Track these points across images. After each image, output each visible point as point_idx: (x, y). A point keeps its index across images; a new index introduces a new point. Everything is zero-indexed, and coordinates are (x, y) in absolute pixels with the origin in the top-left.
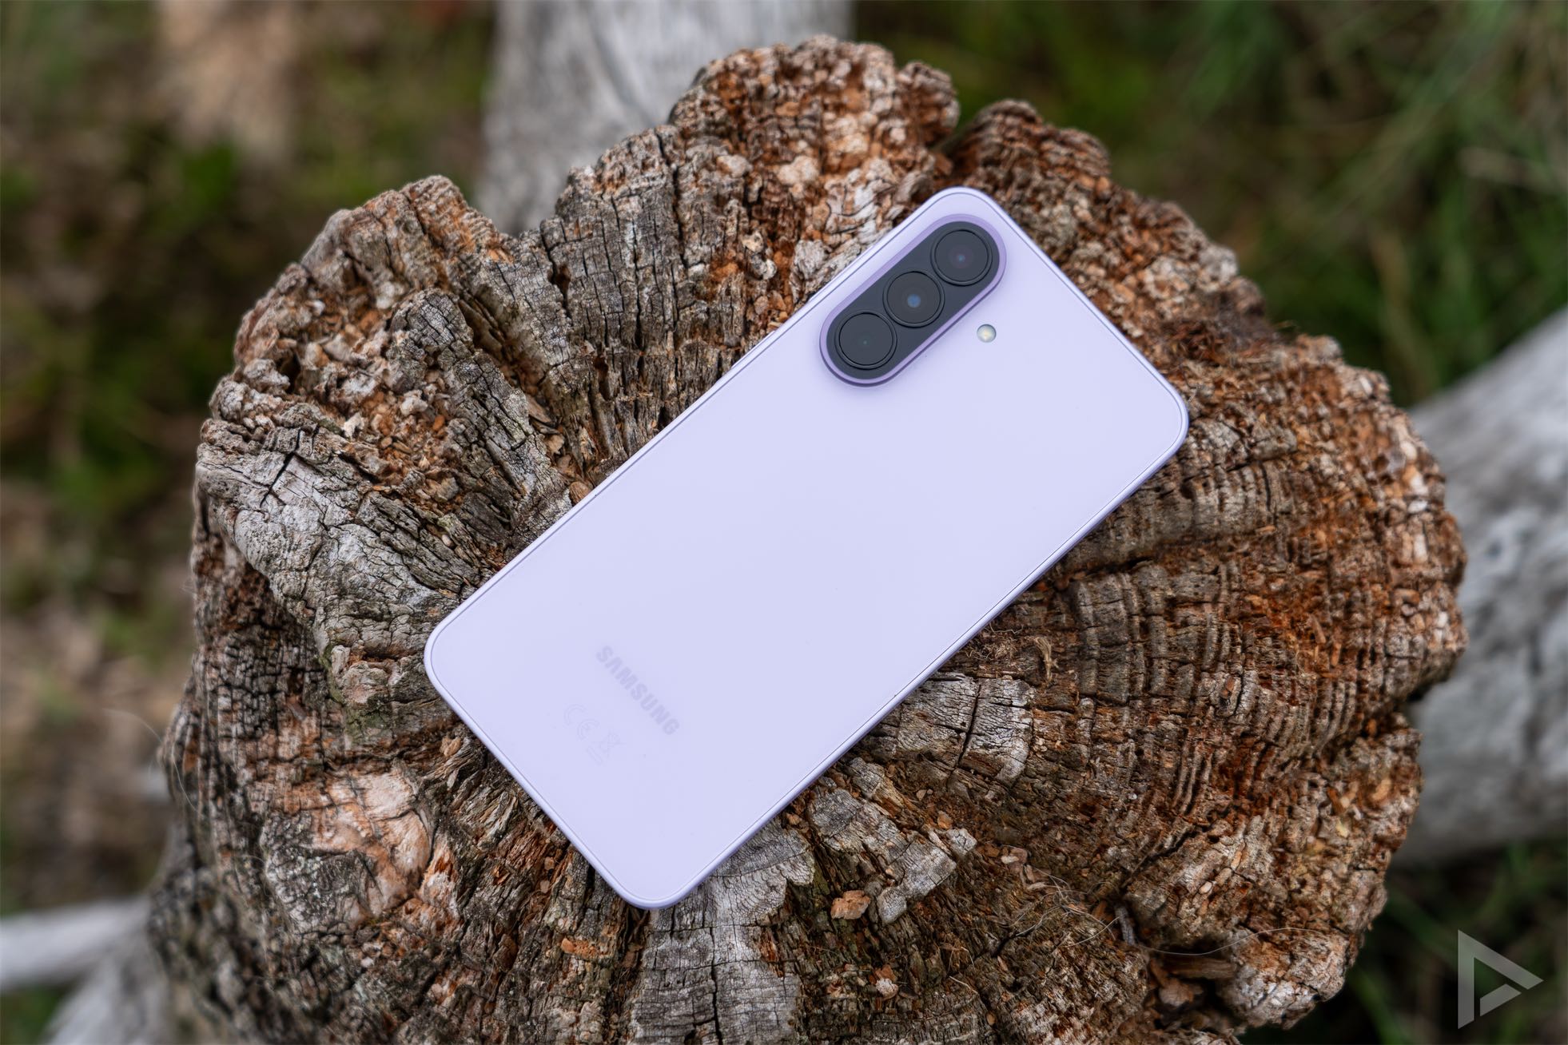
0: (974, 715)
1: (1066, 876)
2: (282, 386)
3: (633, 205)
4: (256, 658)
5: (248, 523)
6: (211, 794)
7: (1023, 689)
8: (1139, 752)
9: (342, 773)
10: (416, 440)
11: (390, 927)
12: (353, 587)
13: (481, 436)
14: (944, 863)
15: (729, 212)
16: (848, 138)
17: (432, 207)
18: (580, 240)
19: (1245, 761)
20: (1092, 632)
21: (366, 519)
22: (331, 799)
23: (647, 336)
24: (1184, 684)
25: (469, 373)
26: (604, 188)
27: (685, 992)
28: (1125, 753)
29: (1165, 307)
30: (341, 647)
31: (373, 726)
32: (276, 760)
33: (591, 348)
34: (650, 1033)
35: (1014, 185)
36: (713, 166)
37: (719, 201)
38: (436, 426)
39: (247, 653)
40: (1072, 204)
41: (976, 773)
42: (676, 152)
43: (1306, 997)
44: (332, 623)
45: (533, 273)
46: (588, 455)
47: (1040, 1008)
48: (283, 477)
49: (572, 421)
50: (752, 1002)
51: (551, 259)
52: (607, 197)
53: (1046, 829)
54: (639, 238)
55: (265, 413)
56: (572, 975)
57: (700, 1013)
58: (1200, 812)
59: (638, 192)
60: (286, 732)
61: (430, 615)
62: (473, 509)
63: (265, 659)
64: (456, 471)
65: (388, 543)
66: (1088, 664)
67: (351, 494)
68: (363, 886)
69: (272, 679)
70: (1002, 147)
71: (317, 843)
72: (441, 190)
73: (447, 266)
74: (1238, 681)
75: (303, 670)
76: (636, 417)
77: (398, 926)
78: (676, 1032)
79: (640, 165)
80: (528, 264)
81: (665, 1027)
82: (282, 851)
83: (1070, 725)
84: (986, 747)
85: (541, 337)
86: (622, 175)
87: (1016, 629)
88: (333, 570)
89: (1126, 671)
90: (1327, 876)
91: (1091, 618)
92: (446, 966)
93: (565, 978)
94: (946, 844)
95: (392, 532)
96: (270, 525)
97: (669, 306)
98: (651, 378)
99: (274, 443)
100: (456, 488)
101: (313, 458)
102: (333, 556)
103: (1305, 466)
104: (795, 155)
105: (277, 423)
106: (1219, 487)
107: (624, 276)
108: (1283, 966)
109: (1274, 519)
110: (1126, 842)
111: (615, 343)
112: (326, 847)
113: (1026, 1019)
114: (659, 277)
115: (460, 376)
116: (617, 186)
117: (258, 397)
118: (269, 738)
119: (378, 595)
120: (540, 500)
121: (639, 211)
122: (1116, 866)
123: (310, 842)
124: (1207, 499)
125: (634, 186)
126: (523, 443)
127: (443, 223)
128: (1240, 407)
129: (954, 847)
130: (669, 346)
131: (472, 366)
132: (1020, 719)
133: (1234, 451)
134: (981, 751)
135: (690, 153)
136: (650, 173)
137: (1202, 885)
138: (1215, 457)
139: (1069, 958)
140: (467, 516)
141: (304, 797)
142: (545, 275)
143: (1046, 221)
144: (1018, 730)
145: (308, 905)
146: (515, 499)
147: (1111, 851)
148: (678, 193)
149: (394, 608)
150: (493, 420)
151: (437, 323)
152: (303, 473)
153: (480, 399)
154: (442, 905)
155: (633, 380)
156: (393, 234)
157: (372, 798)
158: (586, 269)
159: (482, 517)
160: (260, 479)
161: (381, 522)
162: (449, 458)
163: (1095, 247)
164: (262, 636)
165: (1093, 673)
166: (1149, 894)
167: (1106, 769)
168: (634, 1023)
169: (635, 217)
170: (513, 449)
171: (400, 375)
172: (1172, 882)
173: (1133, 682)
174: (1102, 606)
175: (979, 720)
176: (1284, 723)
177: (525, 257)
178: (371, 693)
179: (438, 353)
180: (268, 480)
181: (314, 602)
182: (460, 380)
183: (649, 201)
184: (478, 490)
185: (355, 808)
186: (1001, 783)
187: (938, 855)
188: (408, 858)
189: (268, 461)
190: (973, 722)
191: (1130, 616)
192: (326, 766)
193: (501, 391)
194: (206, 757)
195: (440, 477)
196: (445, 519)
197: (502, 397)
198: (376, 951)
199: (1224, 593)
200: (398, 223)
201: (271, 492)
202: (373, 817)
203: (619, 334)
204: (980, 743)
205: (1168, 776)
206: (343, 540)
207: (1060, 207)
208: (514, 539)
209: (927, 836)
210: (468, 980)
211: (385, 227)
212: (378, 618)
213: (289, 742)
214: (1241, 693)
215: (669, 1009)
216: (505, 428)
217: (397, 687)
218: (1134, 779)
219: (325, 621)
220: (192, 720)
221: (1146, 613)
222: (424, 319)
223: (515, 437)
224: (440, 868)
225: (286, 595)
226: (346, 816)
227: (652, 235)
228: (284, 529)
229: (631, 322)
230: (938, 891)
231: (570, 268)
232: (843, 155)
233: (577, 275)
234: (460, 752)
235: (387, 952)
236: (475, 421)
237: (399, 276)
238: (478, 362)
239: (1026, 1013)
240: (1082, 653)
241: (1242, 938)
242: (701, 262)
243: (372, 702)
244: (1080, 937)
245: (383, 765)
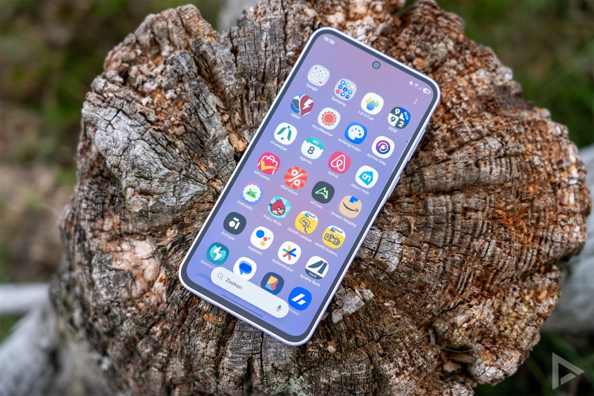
0: (379, 245)
1: (410, 314)
2: (120, 82)
3: (267, 25)
4: (98, 189)
5: (100, 135)
6: (76, 241)
7: (400, 237)
8: (444, 268)
9: (127, 239)
10: (170, 109)
11: (139, 302)
12: (138, 165)
13: (196, 111)
14: (359, 302)
15: (306, 32)
16: (358, 7)
17: (187, 17)
18: (245, 36)
19: (487, 276)
20: (432, 217)
21: (147, 139)
22: (122, 248)
23: (267, 78)
24: (466, 242)
25: (194, 85)
26: (257, 17)
27: (250, 341)
28: (438, 267)
29: (479, 89)
30: (131, 188)
31: (141, 221)
32: (102, 231)
33: (244, 80)
34: (234, 355)
35: (424, 34)
36: (302, 12)
37: (302, 27)
38: (179, 105)
39: (95, 187)
40: (446, 43)
41: (378, 268)
42: (287, 5)
43: (501, 374)
44: (128, 178)
45: (224, 48)
46: (237, 123)
47: (392, 365)
48: (115, 118)
49: (233, 109)
50: (276, 348)
51: (232, 43)
52: (257, 20)
53: (404, 294)
54: (268, 38)
55: (112, 92)
56: (206, 329)
57: (255, 350)
58: (467, 295)
59: (270, 20)
60: (107, 220)
61: (167, 180)
62: (190, 140)
63: (102, 190)
64: (185, 124)
65: (154, 149)
66: (428, 230)
67: (142, 128)
68: (130, 284)
69: (104, 198)
70: (421, 17)
71: (114, 265)
72: (192, 11)
73: (191, 41)
74: (487, 244)
75: (116, 196)
76: (259, 110)
77: (142, 302)
78: (244, 356)
79: (272, 9)
80: (223, 44)
81: (240, 354)
82: (100, 267)
83: (418, 253)
84: (382, 258)
85: (224, 74)
86: (265, 12)
87: (401, 212)
88: (131, 158)
89: (443, 234)
90: (516, 327)
91: (432, 212)
92: (159, 320)
93: (204, 330)
94: (362, 295)
95: (156, 145)
96: (108, 137)
97: (277, 67)
98: (266, 95)
99: (114, 105)
100: (184, 131)
101: (128, 112)
102: (132, 152)
103: (527, 160)
104: (336, 11)
105: (116, 96)
106: (491, 164)
107: (260, 53)
108: (493, 361)
109: (512, 180)
110: (435, 303)
111: (254, 79)
112: (118, 267)
113: (385, 368)
114: (274, 55)
115: (190, 86)
116: (262, 16)
117: (110, 86)
118: (100, 221)
119: (148, 169)
120: (216, 139)
121: (269, 27)
122: (430, 312)
123: (111, 264)
124: (485, 169)
125: (269, 17)
126: (212, 115)
127: (191, 24)
128: (504, 133)
129: (364, 296)
130: (275, 83)
131: (196, 83)
132: (397, 248)
133: (499, 151)
134: (380, 260)
135: (293, 6)
136: (276, 13)
137: (463, 324)
138: (490, 152)
139: (406, 346)
140: (187, 142)
141: (111, 246)
142: (229, 49)
143: (435, 49)
144: (396, 253)
145: (108, 289)
146: (207, 137)
147: (428, 306)
148: (286, 22)
149: (154, 175)
150: (201, 105)
151: (183, 63)
152: (124, 118)
153: (197, 96)
154: (160, 295)
155: (259, 95)
156: (171, 26)
157: (138, 250)
158: (246, 48)
159: (193, 143)
160: (106, 118)
161: (152, 140)
162: (183, 118)
163: (453, 62)
164: (102, 181)
165: (430, 234)
166: (442, 325)
167: (430, 273)
168: (228, 350)
169: (268, 30)
170: (208, 117)
171: (167, 83)
172: (452, 321)
173: (445, 239)
174: (437, 207)
175: (381, 247)
176: (505, 263)
177: (222, 41)
178: (141, 208)
179: (182, 76)
180: (110, 119)
181: (122, 169)
182: (190, 87)
183: (274, 24)
184: (192, 132)
185: (131, 253)
186: (387, 273)
187: (358, 299)
188: (149, 276)
189: (110, 111)
190: (378, 247)
191: (448, 212)
192: (121, 235)
193: (206, 94)
194: (76, 226)
195: (178, 125)
196: (178, 142)
197: (206, 96)
198: (132, 311)
199: (488, 208)
200: (173, 22)
201: (110, 124)
202: (137, 258)
203: (256, 76)
204: (380, 256)
205: (455, 278)
206: (136, 146)
207: (442, 44)
208: (204, 153)
209: (354, 291)
210: (167, 327)
211: (168, 23)
212: (146, 179)
213: (108, 224)
214: (488, 248)
215: (243, 347)
216: (206, 109)
217: (152, 207)
218: (441, 278)
219: (126, 177)
220: (72, 211)
221: (454, 212)
222: (178, 62)
223: (210, 112)
224: (161, 281)
225: (111, 165)
226: (127, 256)
227: (274, 38)
228: (114, 139)
229: (261, 72)
230: (356, 313)
231: (239, 47)
232: (356, 14)
233: (242, 50)
234: (173, 236)
235: (137, 312)
236: (194, 104)
237: (171, 43)
238: (198, 81)
239: (386, 366)
240: (426, 225)
241: (478, 347)
242: (292, 50)
243: (141, 212)
244: (411, 339)
245: (143, 237)
